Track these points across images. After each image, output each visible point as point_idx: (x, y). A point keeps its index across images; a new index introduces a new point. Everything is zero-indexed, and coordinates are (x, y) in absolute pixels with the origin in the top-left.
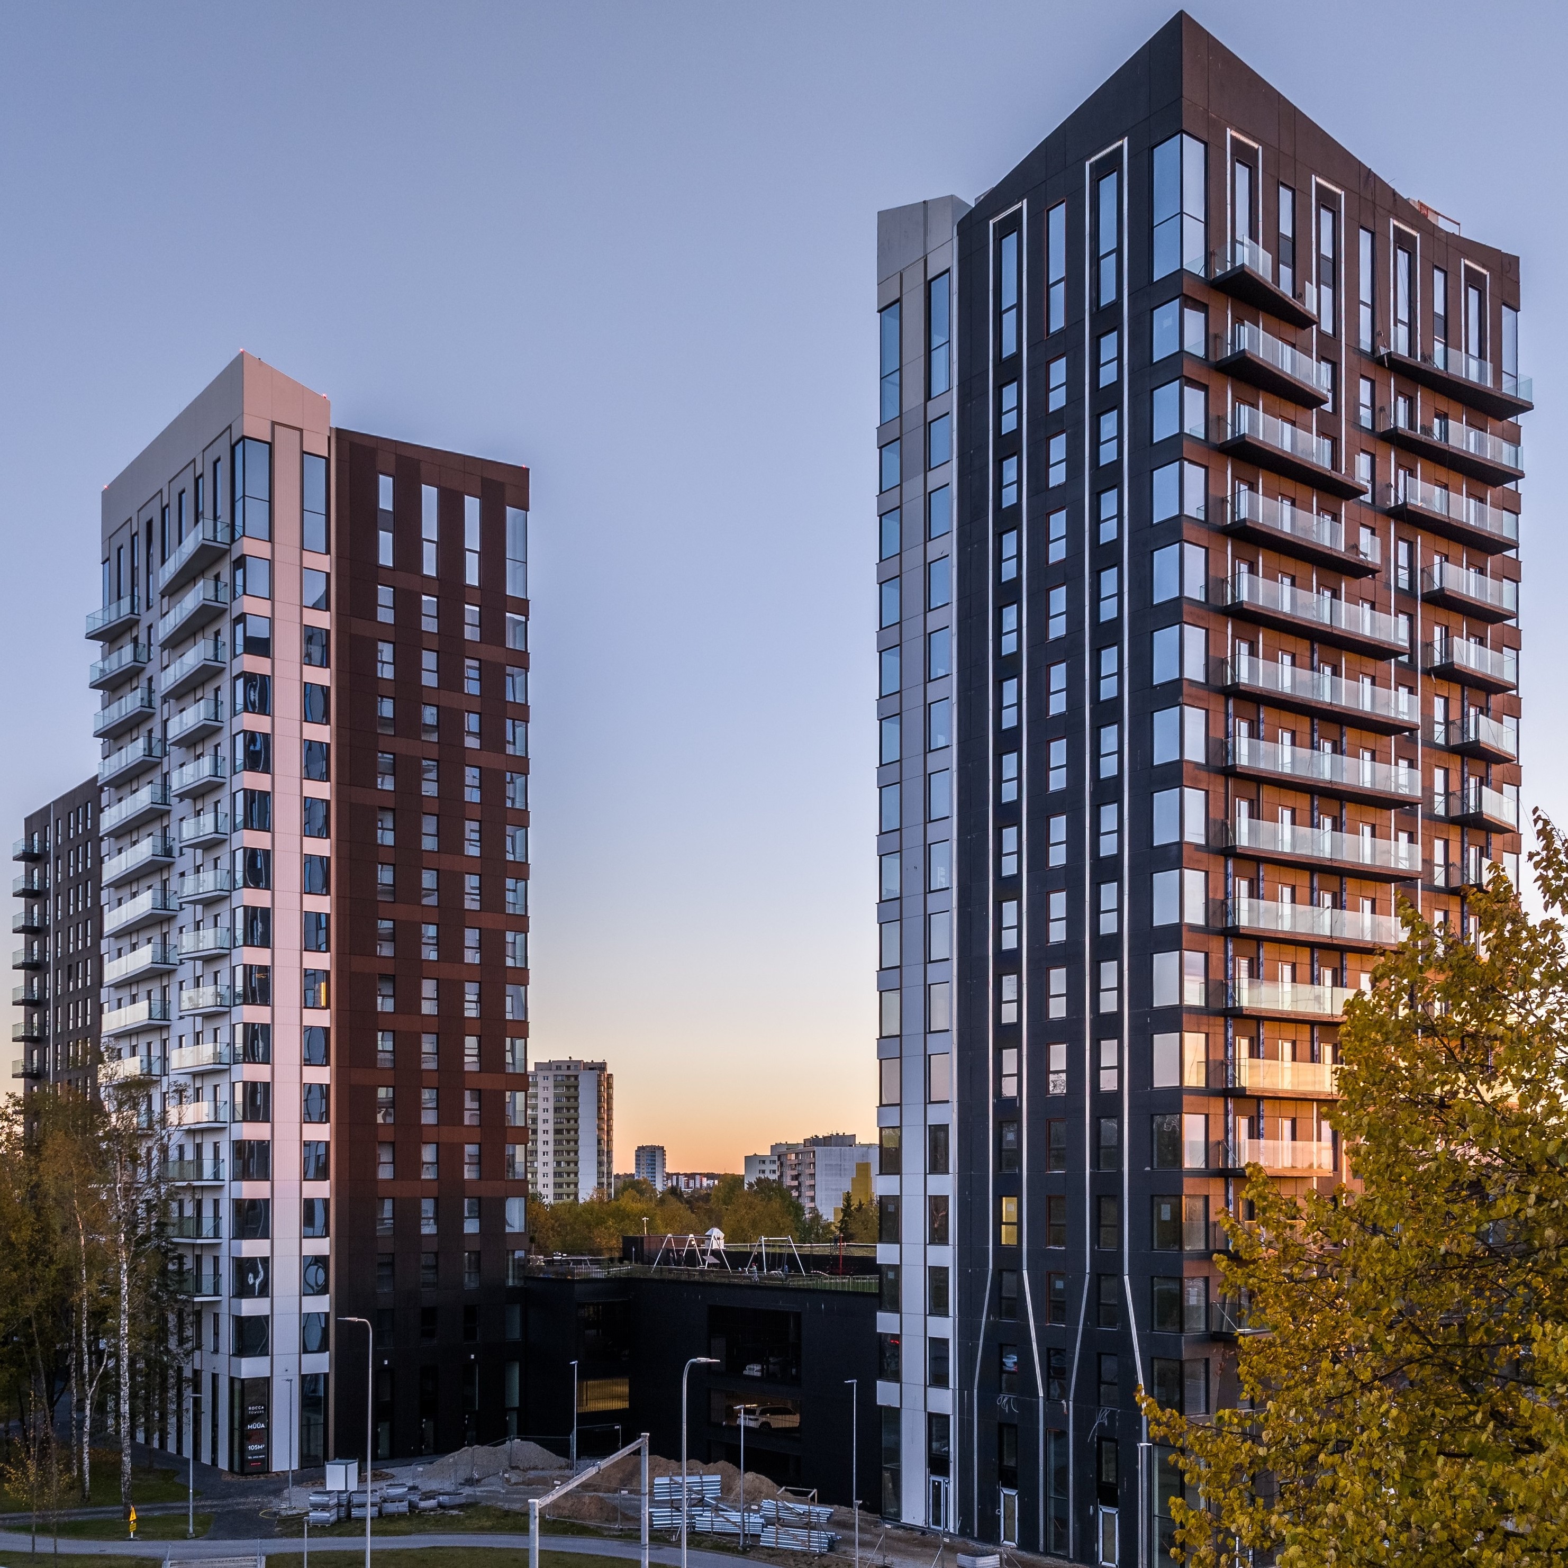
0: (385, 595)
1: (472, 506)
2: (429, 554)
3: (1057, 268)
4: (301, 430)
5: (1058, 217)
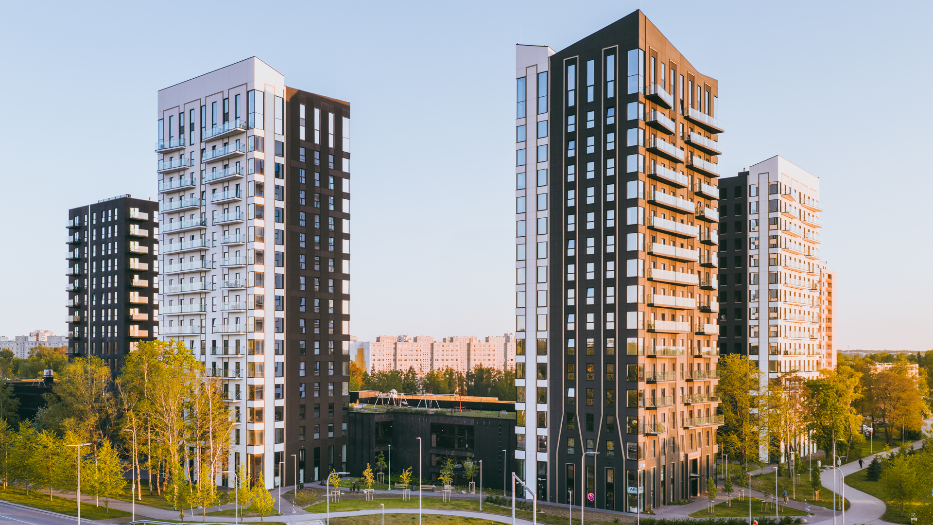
0: (302, 151)
1: (331, 116)
2: (317, 135)
3: (591, 80)
4: (274, 87)
5: (591, 65)
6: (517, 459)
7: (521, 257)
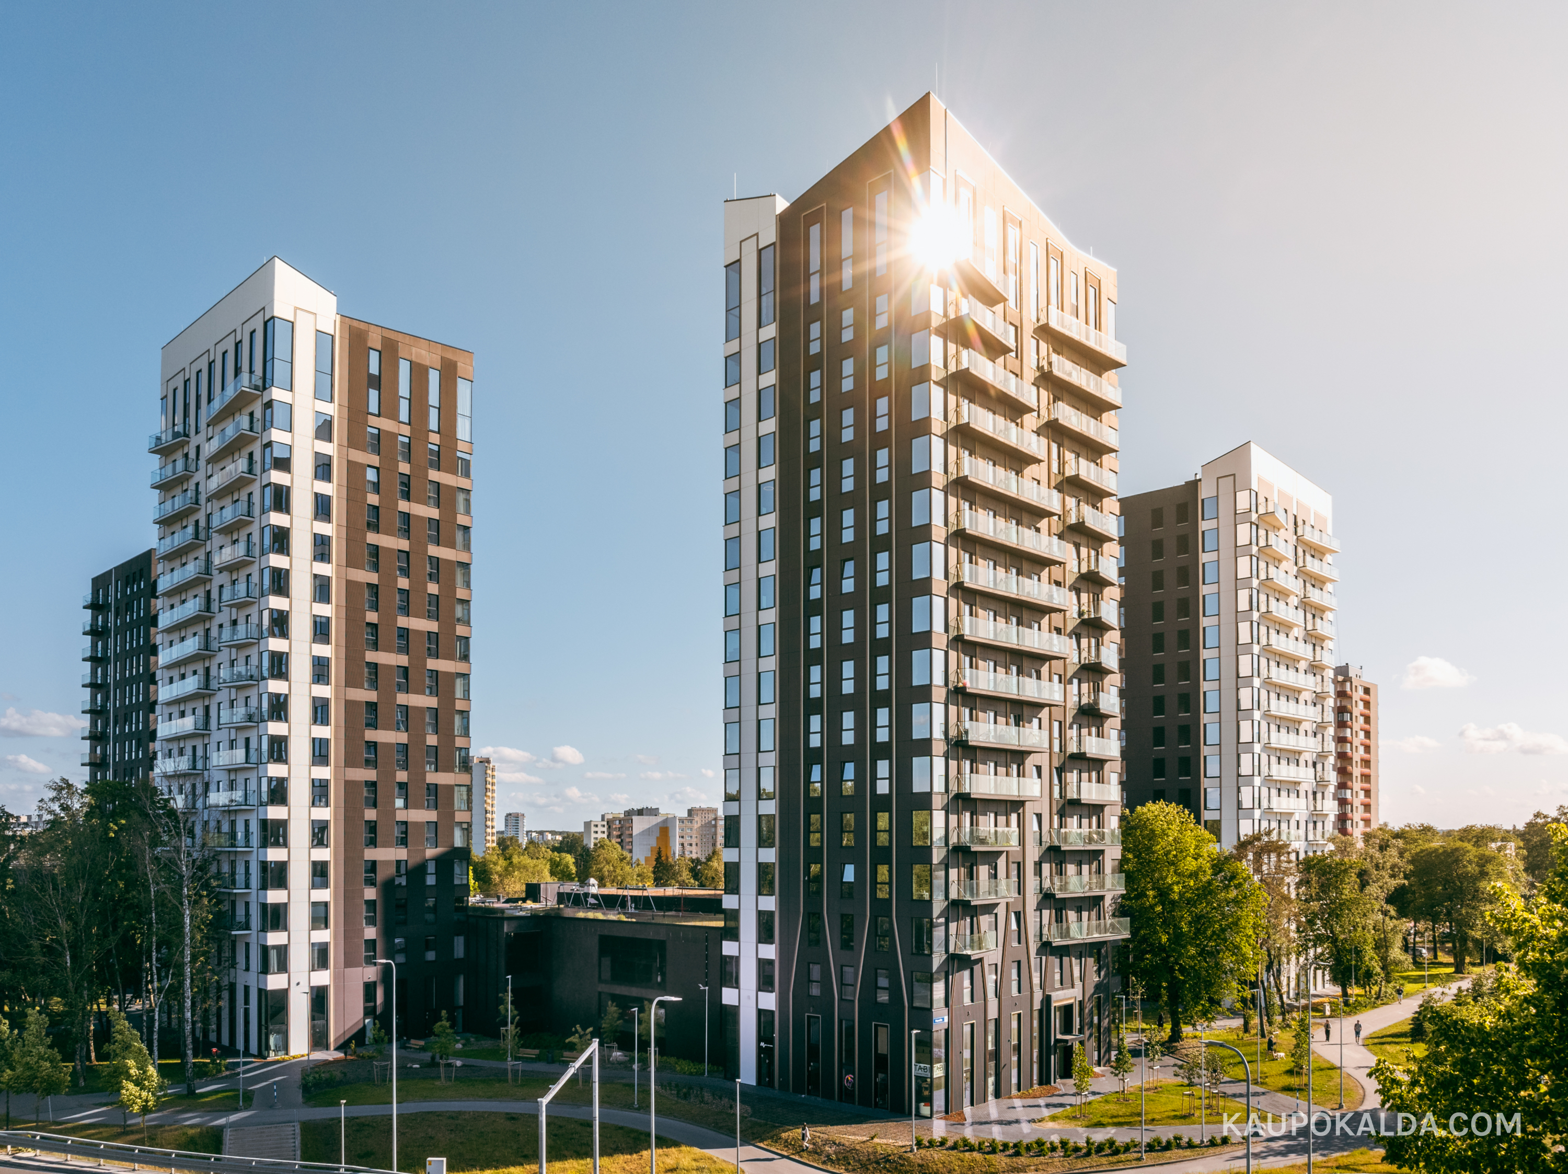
1: (434, 375)
4: (316, 315)
5: (847, 218)
6: (726, 1005)
7: (733, 610)
